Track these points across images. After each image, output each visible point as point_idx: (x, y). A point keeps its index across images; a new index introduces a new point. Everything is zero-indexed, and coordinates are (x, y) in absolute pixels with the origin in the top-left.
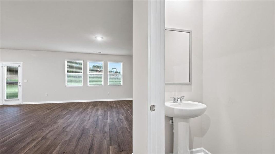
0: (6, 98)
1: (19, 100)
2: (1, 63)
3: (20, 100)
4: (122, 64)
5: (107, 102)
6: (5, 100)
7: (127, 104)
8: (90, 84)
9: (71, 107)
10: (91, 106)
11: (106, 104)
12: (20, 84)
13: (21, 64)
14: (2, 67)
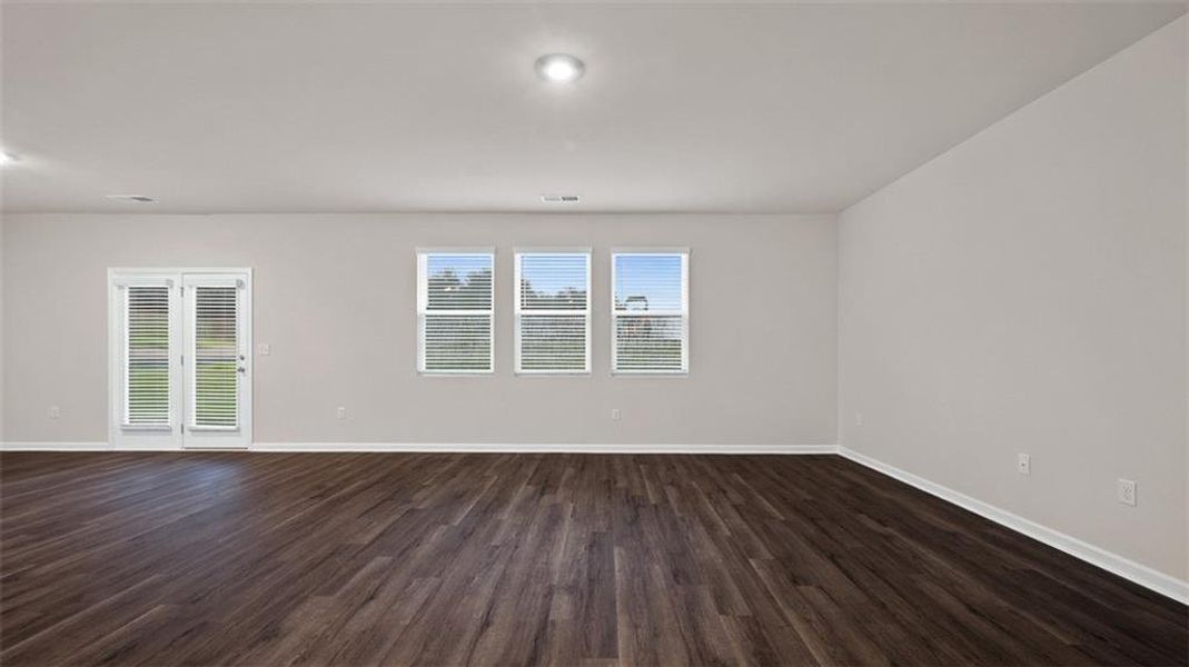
0: (193, 423)
1: (238, 430)
2: (180, 275)
3: (243, 432)
4: (685, 258)
5: (608, 459)
6: (193, 431)
7: (726, 488)
8: (526, 364)
9: (427, 483)
10: (523, 487)
11: (604, 478)
12: (242, 364)
13: (245, 274)
14: (182, 288)
